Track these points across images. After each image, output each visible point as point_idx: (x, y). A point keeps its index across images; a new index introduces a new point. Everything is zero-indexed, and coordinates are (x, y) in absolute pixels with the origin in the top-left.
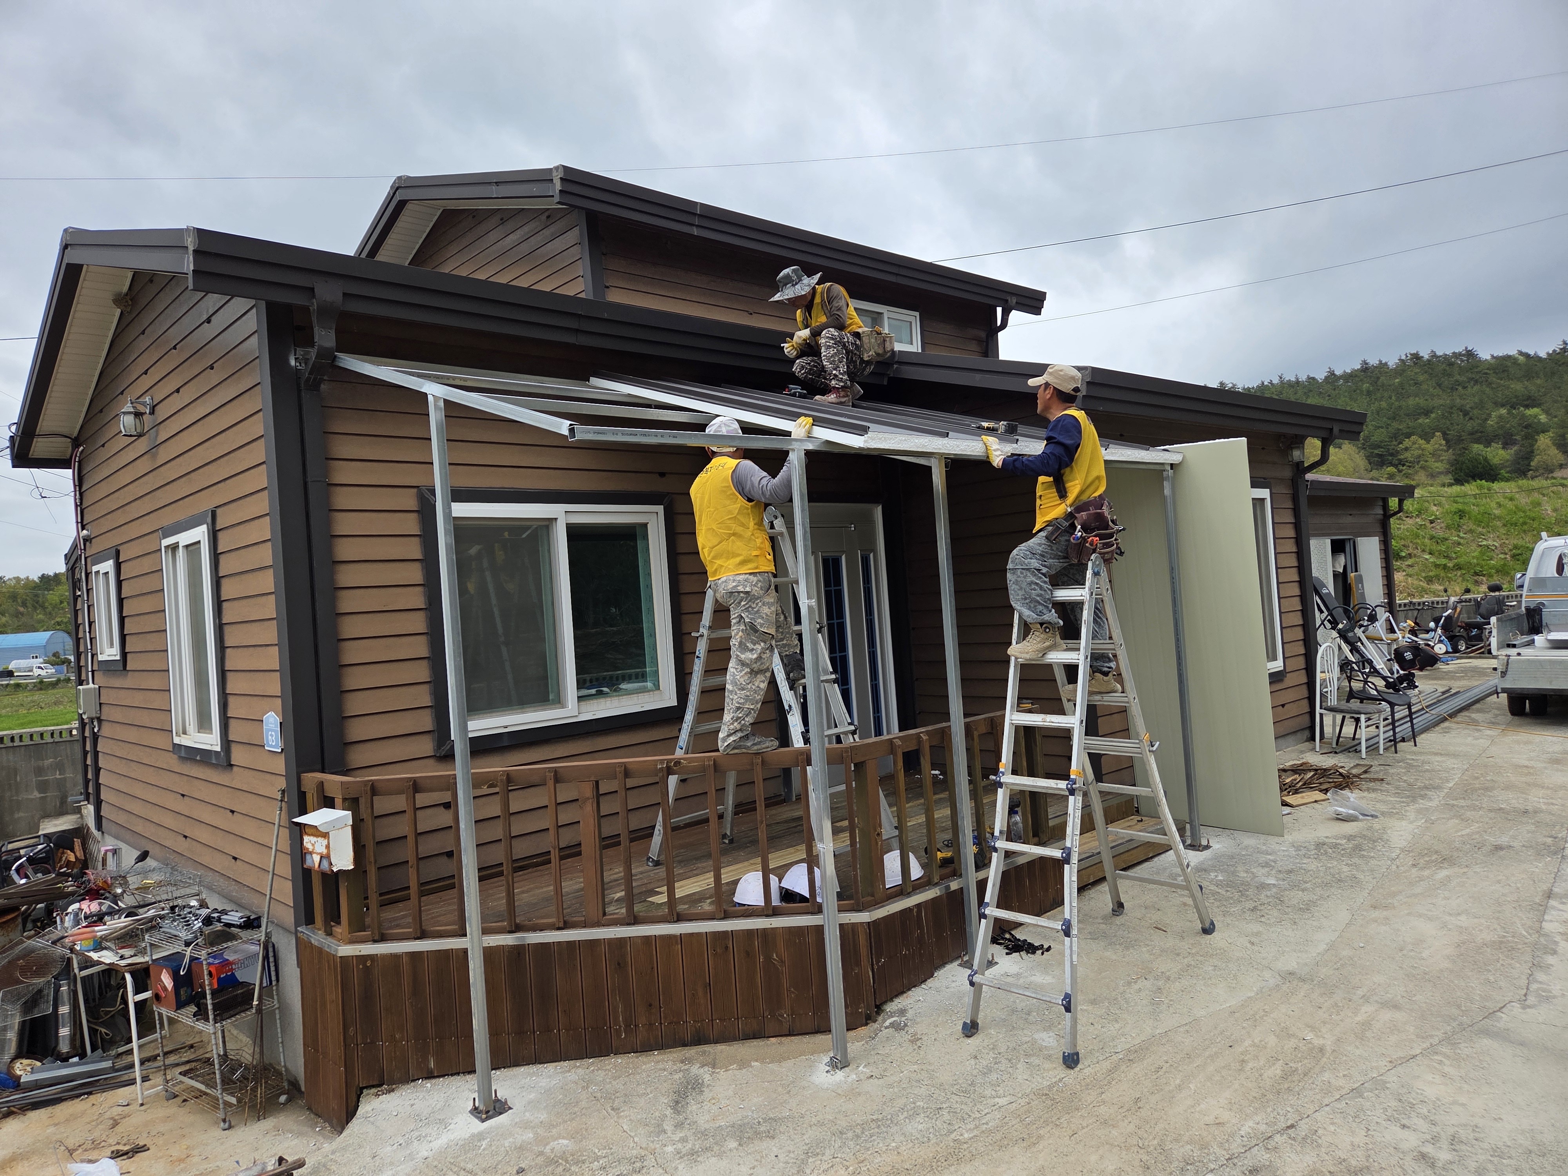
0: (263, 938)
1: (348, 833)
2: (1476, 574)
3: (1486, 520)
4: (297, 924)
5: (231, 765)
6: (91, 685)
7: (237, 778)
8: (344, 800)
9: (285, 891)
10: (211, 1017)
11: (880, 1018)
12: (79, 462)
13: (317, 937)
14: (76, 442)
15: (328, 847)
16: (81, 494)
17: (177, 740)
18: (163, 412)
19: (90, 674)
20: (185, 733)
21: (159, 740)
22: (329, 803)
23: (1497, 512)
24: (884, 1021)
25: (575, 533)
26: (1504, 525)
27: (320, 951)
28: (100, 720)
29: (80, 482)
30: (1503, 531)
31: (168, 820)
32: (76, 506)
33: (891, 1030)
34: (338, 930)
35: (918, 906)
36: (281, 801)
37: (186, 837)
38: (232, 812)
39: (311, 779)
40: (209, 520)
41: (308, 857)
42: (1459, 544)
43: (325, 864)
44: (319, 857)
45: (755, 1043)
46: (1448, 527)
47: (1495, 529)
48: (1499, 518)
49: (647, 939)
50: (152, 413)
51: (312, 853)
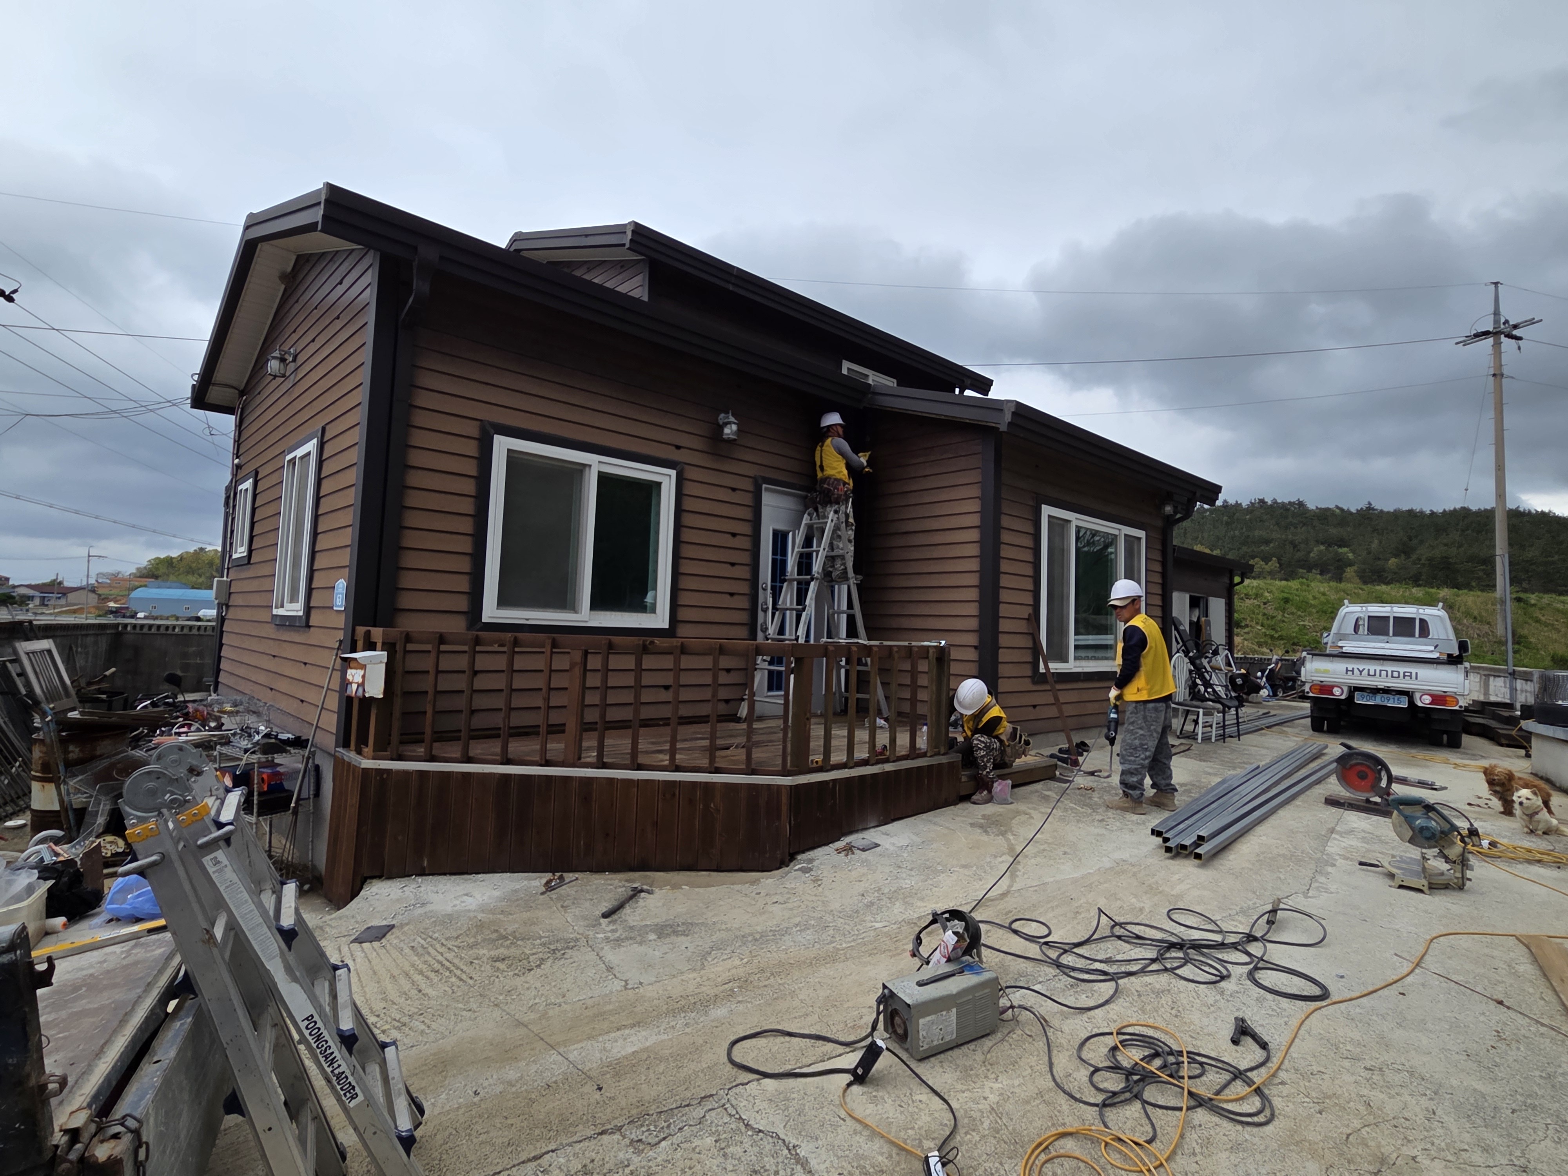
0: (306, 755)
1: (382, 668)
2: (1294, 644)
3: (1304, 606)
4: (336, 747)
5: (308, 626)
6: (225, 578)
7: (311, 636)
8: (383, 644)
9: (331, 722)
10: (255, 810)
11: (792, 864)
12: (241, 410)
13: (351, 756)
14: (242, 393)
15: (364, 677)
16: (239, 432)
17: (275, 612)
18: (301, 359)
19: (226, 571)
20: (282, 606)
21: (264, 616)
22: (371, 647)
23: (1313, 602)
24: (795, 865)
25: (604, 479)
26: (1317, 612)
27: (349, 764)
28: (228, 606)
29: (240, 426)
30: (1315, 616)
31: (262, 678)
32: (235, 441)
33: (799, 873)
34: (365, 750)
35: (834, 781)
36: (338, 649)
37: (271, 689)
38: (305, 664)
39: (361, 630)
40: (320, 434)
41: (349, 686)
42: (1284, 621)
43: (360, 690)
44: (356, 685)
45: (688, 873)
46: (1276, 609)
47: (1310, 614)
48: (1314, 606)
49: (611, 781)
50: (294, 360)
51: (351, 683)
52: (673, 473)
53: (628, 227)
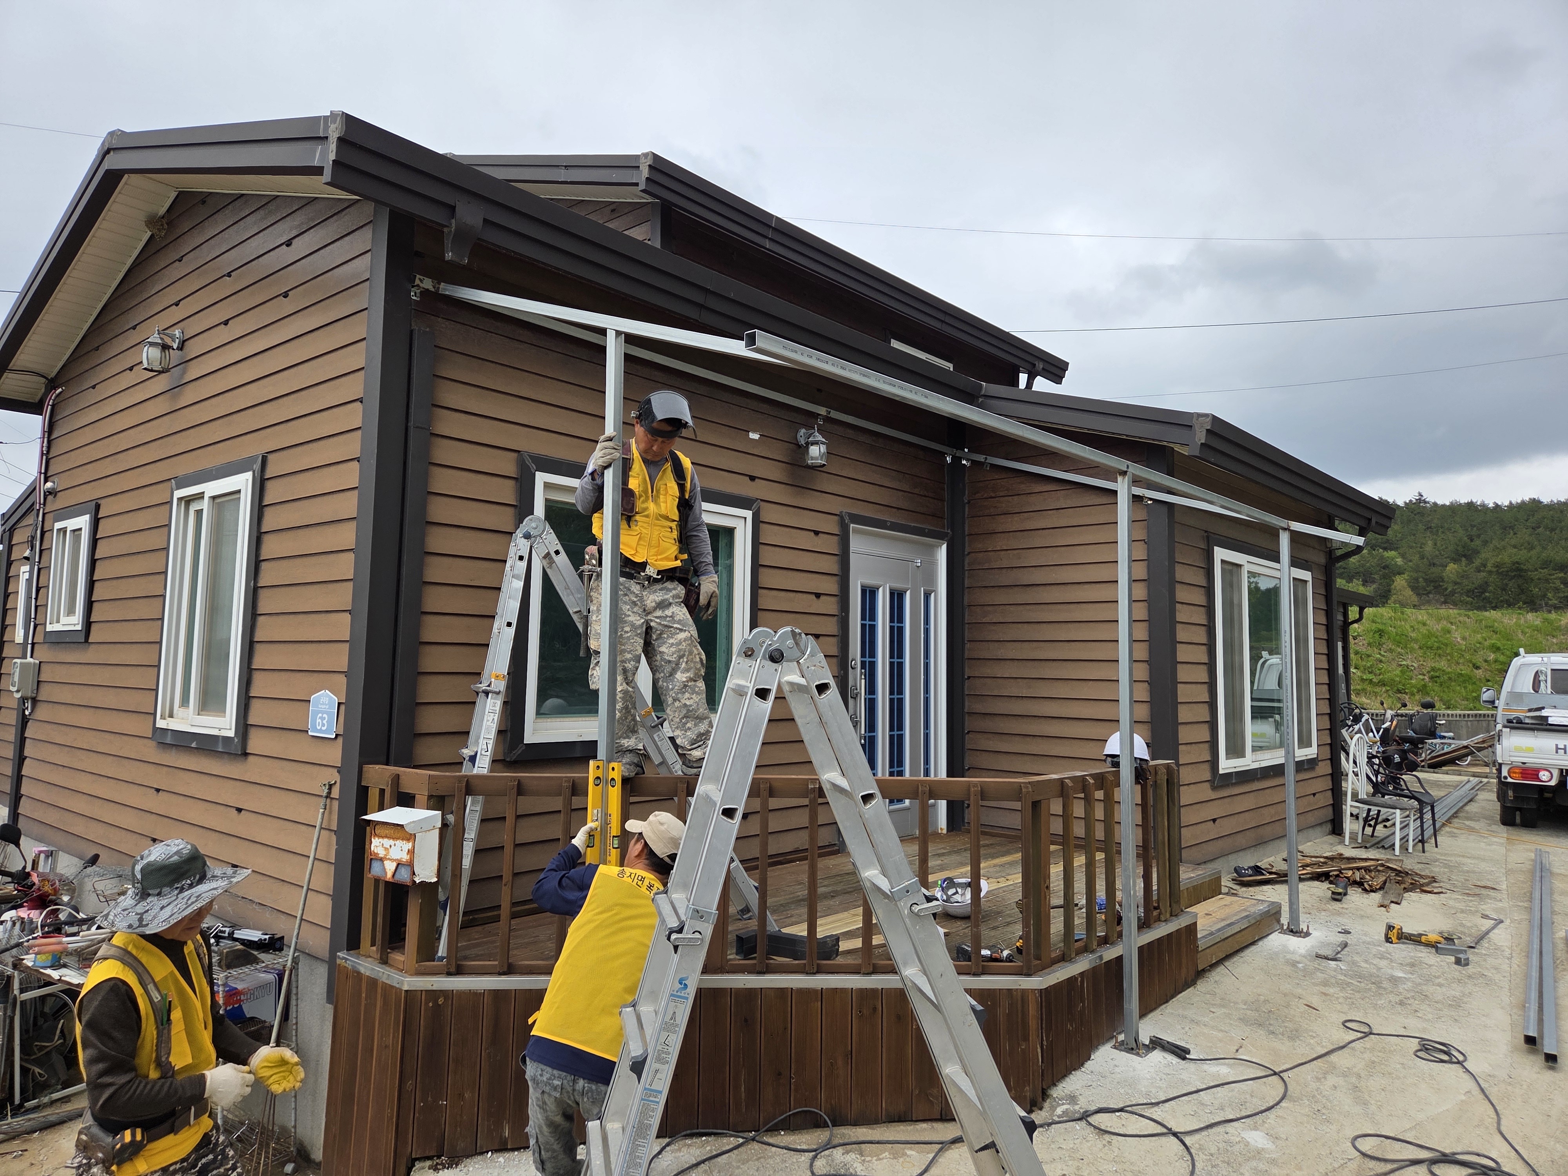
0: (288, 964)
1: (435, 836)
2: (1399, 691)
3: (1403, 641)
4: (335, 949)
5: (246, 754)
6: (29, 660)
7: (251, 769)
8: (430, 797)
12: (53, 406)
13: (367, 966)
14: (52, 384)
15: (411, 852)
16: (49, 442)
17: (161, 724)
18: (194, 348)
19: (29, 646)
20: (171, 716)
21: (131, 725)
22: (406, 800)
23: (1413, 635)
26: (1420, 648)
27: (373, 983)
28: (35, 701)
29: (50, 429)
30: (1420, 652)
31: (129, 820)
32: (42, 454)
34: (397, 957)
36: (327, 797)
38: (239, 810)
39: (380, 771)
40: (257, 466)
41: (376, 865)
42: (1381, 661)
43: (404, 872)
44: (394, 864)
46: (1369, 644)
47: (1412, 650)
48: (1415, 641)
49: (782, 993)
50: (181, 348)
51: (381, 860)
52: (748, 514)
53: (643, 160)
